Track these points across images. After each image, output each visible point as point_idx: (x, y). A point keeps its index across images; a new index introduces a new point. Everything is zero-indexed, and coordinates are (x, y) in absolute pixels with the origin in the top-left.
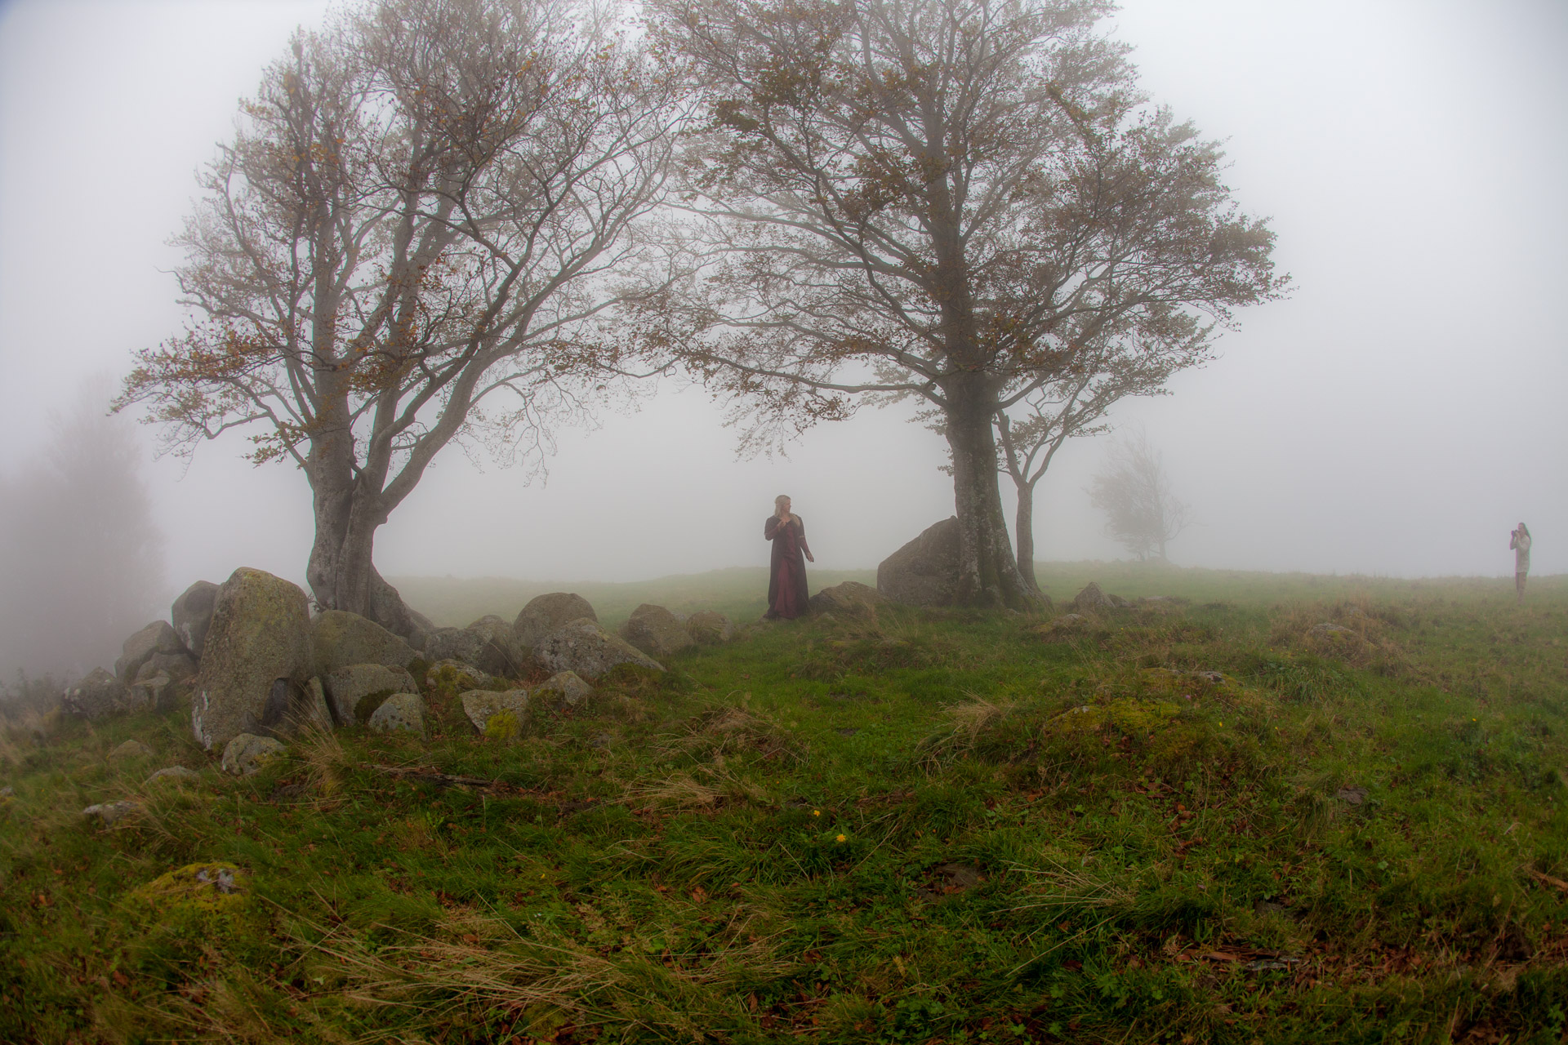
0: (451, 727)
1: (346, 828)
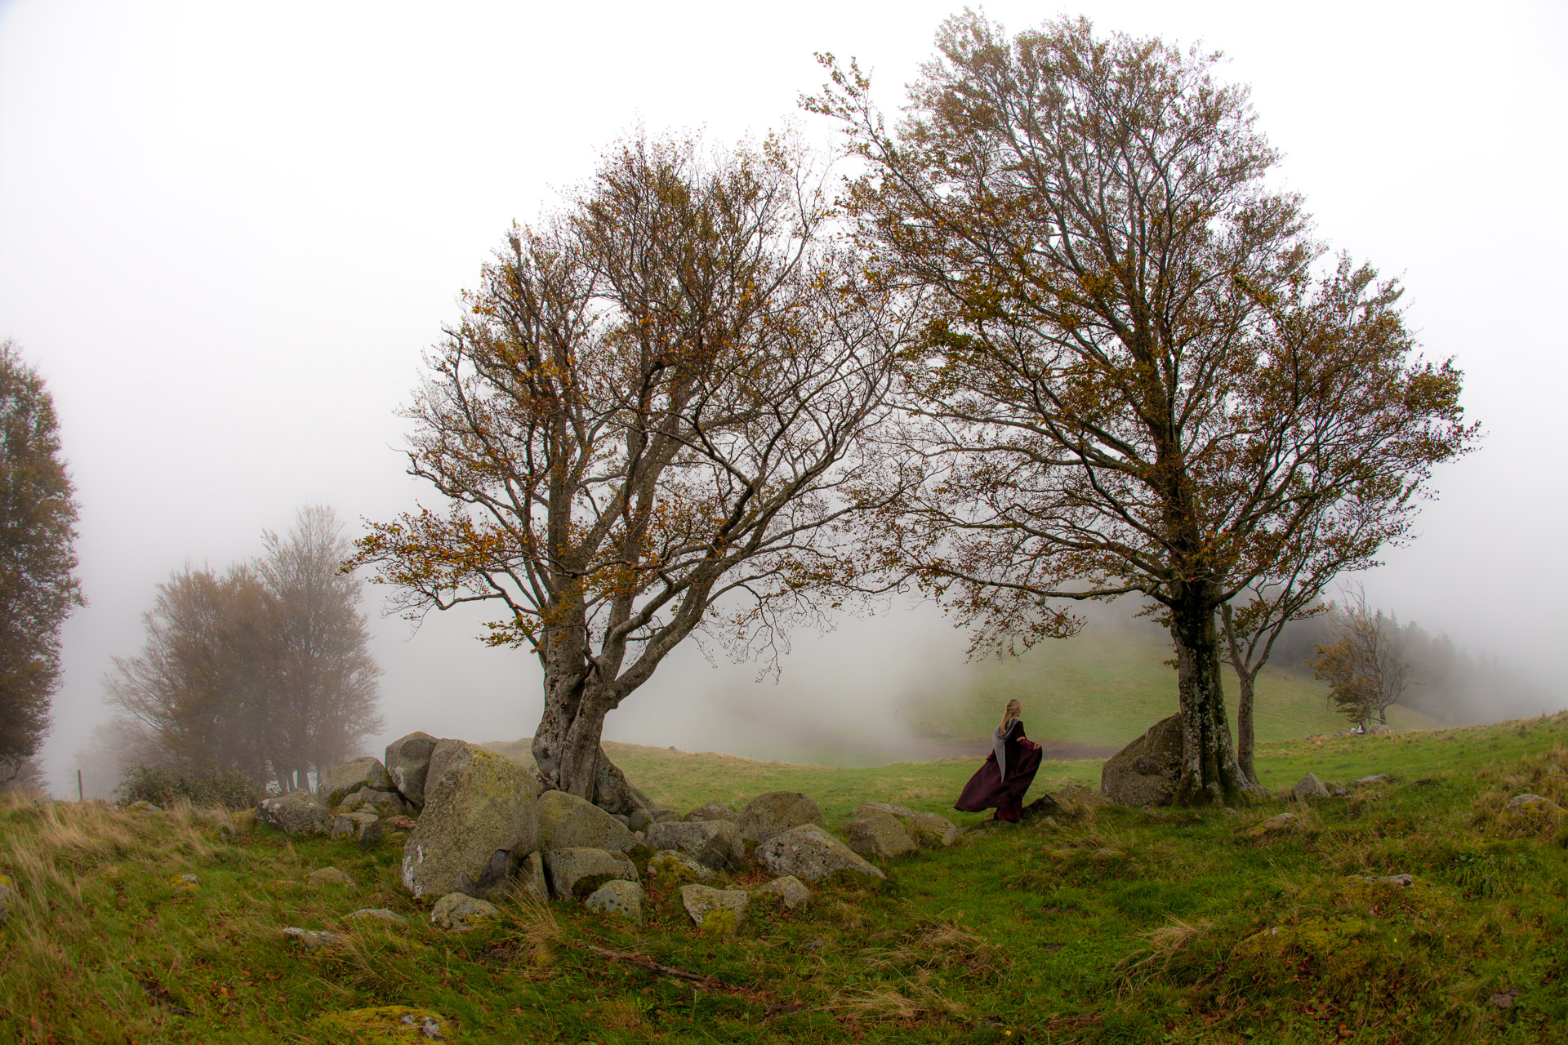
0: (668, 917)
1: (554, 999)
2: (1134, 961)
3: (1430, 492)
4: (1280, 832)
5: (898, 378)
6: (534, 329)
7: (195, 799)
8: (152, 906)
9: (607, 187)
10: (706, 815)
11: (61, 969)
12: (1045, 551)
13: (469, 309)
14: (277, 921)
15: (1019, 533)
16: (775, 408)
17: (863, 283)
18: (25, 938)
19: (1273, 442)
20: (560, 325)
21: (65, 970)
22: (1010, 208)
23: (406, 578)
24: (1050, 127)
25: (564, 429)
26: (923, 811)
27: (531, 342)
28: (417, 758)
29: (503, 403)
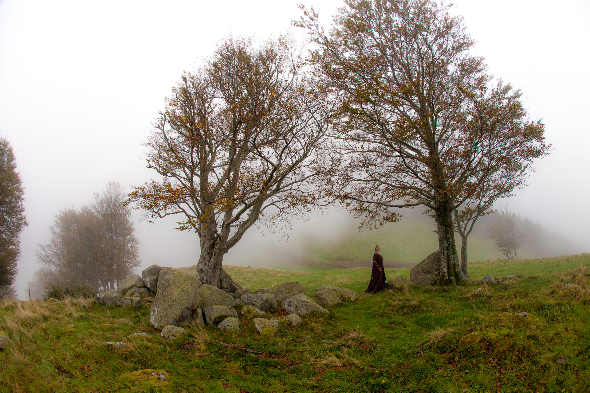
0: (249, 331)
1: (208, 363)
2: (424, 344)
3: (533, 168)
4: (478, 296)
5: (330, 125)
6: (193, 111)
7: (72, 296)
8: (58, 338)
9: (219, 56)
10: (263, 291)
11: (26, 364)
12: (387, 189)
13: (168, 105)
14: (104, 339)
15: (377, 183)
16: (284, 137)
17: (317, 90)
18: (12, 354)
19: (473, 149)
20: (202, 109)
21: (27, 365)
22: (372, 61)
23: (147, 207)
24: (387, 31)
25: (205, 148)
26: (343, 288)
27: (191, 116)
28: (154, 275)
29: (181, 139)
